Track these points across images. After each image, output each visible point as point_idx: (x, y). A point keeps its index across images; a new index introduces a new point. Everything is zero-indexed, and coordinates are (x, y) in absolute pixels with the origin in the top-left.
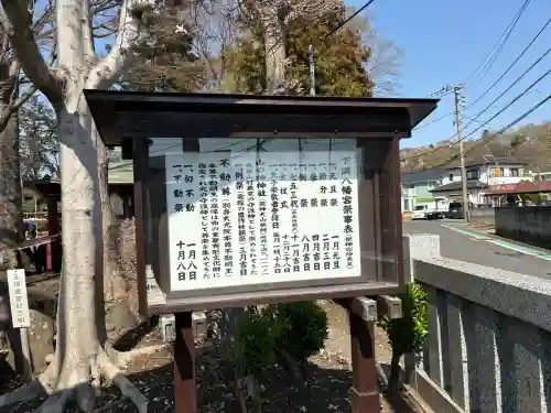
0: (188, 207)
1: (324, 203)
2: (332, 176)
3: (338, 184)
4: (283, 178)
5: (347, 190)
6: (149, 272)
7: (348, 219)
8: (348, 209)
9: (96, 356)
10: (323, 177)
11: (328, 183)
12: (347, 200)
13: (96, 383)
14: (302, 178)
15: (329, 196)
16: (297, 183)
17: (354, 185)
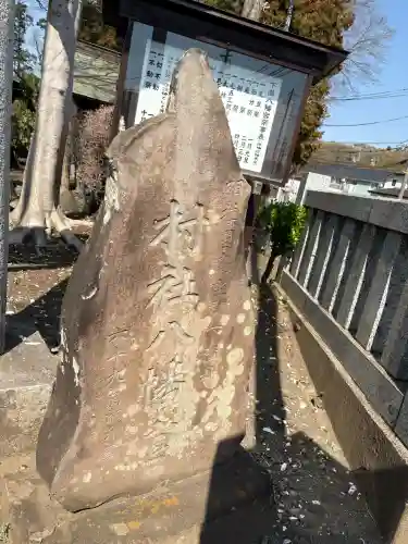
0: (154, 86)
1: (249, 112)
2: (260, 95)
3: (263, 101)
4: (225, 84)
5: (268, 108)
6: (122, 122)
7: (263, 130)
8: (264, 122)
9: (50, 212)
10: (254, 93)
11: (256, 98)
12: (266, 115)
13: (48, 231)
14: (240, 88)
15: (253, 108)
16: (235, 92)
17: (274, 105)
